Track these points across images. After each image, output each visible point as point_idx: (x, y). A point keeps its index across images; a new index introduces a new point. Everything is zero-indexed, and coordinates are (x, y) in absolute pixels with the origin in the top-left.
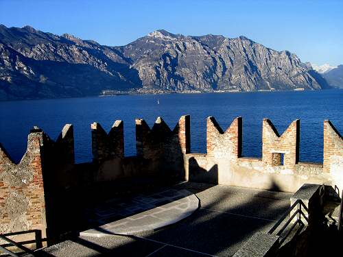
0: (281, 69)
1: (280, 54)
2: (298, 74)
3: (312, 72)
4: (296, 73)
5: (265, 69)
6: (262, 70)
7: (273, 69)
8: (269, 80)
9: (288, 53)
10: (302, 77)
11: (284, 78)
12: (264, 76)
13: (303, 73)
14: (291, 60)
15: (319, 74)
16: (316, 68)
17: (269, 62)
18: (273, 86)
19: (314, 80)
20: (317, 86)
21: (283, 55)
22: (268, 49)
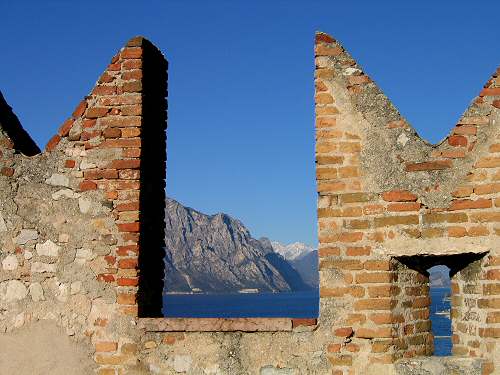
0: (212, 250)
1: (210, 219)
2: (246, 261)
3: (273, 257)
4: (241, 258)
5: (180, 250)
6: (174, 251)
7: (197, 250)
8: (188, 271)
9: (226, 219)
10: (253, 267)
11: (220, 269)
12: (180, 263)
13: (256, 260)
14: (231, 232)
15: (286, 261)
16: (279, 249)
17: (188, 234)
18: (196, 283)
19: (276, 272)
20: (282, 284)
21: (217, 223)
22: (188, 209)
